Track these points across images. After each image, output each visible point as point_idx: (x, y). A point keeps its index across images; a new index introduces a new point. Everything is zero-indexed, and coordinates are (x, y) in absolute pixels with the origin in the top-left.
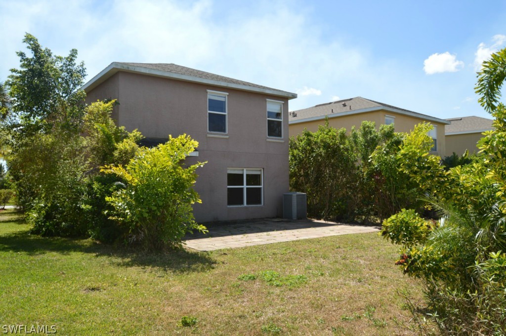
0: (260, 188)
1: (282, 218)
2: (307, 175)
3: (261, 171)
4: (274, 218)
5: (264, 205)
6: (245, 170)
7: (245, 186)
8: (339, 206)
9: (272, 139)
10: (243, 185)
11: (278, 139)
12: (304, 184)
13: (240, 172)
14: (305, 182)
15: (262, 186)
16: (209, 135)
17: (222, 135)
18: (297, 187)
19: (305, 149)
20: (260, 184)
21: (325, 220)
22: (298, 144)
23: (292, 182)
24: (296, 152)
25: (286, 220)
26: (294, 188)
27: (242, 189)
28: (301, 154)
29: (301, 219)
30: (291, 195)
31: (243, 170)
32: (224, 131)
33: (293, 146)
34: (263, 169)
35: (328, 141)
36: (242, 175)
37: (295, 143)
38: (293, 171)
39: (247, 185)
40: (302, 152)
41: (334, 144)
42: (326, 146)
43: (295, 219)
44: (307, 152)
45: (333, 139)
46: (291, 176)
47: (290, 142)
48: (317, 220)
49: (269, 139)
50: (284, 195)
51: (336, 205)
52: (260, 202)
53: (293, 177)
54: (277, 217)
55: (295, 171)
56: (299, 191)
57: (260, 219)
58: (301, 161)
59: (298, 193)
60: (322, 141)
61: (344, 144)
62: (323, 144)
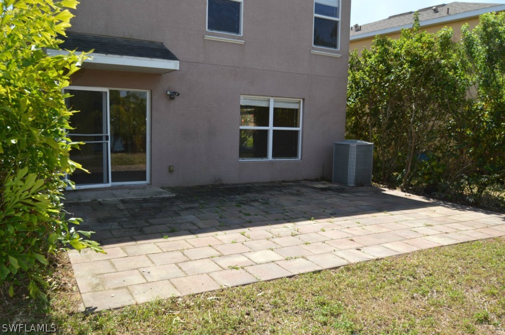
0: (297, 132)
1: (330, 181)
2: (375, 113)
3: (299, 103)
4: (316, 180)
5: (301, 159)
6: (272, 100)
7: (271, 128)
8: (432, 167)
9: (321, 50)
10: (267, 125)
11: (332, 52)
12: (370, 127)
13: (264, 104)
14: (372, 125)
15: (299, 129)
16: (208, 37)
17: (233, 38)
18: (357, 131)
19: (375, 70)
20: (296, 125)
21: (403, 191)
22: (363, 63)
23: (350, 124)
24: (358, 75)
25: (336, 186)
26: (353, 132)
27: (266, 132)
28: (367, 78)
29: (362, 186)
30: (348, 145)
31: (269, 101)
32: (237, 31)
33: (355, 66)
34: (304, 99)
35: (420, 52)
36: (267, 109)
37: (359, 62)
38: (352, 106)
39: (274, 125)
40: (368, 76)
41: (432, 57)
42: (415, 61)
43: (353, 185)
44: (377, 74)
45: (429, 48)
46: (349, 115)
47: (350, 58)
48: (390, 188)
49: (314, 49)
50: (336, 144)
51: (426, 166)
52: (295, 155)
53: (353, 116)
54: (322, 179)
55: (355, 106)
56: (359, 139)
57: (294, 181)
58: (367, 90)
59: (359, 141)
60: (408, 53)
61: (448, 57)
62: (409, 59)
